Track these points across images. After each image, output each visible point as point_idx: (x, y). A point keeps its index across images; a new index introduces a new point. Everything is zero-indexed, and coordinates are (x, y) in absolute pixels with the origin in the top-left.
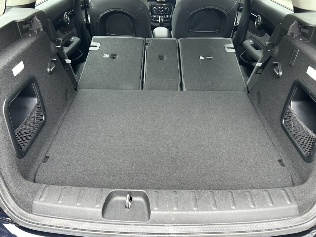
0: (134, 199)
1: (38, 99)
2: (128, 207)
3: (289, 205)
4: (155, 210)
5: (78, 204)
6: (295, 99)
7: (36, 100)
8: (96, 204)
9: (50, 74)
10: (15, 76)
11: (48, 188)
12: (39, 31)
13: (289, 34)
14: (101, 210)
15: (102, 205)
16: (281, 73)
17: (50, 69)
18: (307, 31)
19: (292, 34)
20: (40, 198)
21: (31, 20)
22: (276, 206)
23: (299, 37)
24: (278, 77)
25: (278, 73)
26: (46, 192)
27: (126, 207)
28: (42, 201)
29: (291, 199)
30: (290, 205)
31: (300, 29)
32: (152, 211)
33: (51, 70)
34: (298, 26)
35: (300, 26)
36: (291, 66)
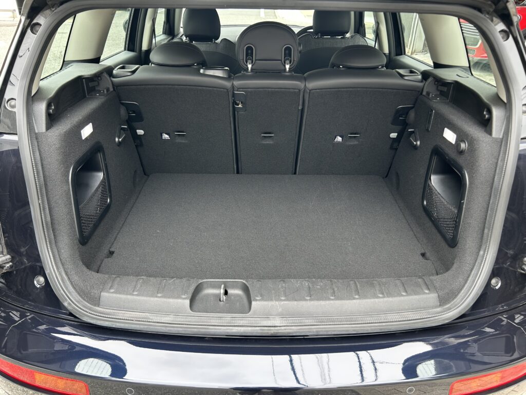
0: (230, 291)
1: (104, 174)
2: (223, 301)
3: (426, 293)
4: (256, 300)
5: (159, 295)
6: (436, 173)
7: (101, 175)
8: (182, 294)
9: (118, 146)
10: (83, 138)
11: (118, 278)
12: (108, 90)
13: (424, 93)
14: (187, 302)
15: (190, 295)
16: (419, 143)
17: (119, 138)
18: (445, 89)
19: (428, 94)
20: (110, 288)
21: (99, 77)
22: (411, 295)
23: (436, 96)
24: (415, 147)
25: (415, 143)
26: (116, 282)
27: (220, 300)
28: (112, 293)
29: (429, 287)
30: (428, 293)
31: (437, 87)
32: (254, 300)
33: (120, 140)
34: (435, 84)
35: (436, 83)
36: (427, 130)
